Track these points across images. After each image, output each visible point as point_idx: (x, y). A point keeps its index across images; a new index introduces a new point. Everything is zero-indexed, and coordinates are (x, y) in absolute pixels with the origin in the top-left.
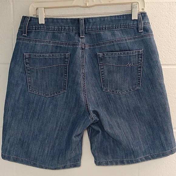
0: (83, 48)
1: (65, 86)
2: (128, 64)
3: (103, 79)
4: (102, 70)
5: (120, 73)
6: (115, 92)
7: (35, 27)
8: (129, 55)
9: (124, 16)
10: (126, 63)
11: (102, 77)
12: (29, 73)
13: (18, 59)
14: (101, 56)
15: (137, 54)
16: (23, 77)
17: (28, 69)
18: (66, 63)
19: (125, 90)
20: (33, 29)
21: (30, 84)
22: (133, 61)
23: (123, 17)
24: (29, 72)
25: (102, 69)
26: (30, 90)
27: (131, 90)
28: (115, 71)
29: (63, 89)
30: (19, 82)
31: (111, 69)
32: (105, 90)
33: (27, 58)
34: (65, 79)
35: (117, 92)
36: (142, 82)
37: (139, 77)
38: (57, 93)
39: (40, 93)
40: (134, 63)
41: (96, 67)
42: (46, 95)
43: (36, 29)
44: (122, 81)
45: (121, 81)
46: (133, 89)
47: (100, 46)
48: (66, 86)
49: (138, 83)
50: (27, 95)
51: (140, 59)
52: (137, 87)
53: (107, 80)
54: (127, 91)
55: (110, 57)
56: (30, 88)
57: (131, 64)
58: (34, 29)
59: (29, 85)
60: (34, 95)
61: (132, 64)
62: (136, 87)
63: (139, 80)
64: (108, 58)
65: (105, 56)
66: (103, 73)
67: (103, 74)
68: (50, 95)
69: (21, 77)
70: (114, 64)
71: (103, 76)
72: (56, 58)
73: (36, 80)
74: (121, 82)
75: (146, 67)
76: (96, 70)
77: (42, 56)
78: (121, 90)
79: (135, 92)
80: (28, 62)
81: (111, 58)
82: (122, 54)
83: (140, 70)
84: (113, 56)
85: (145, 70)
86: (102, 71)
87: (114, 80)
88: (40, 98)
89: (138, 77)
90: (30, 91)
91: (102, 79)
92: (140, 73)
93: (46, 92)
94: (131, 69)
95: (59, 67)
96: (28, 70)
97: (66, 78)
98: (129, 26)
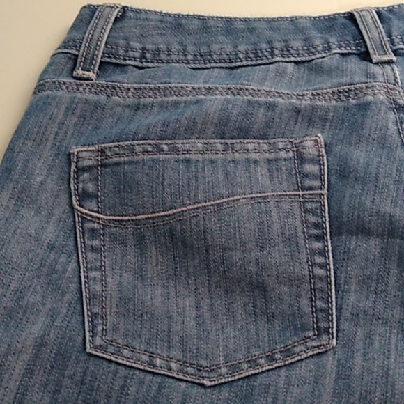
1: (322, 310)
7: (143, 49)
12: (93, 249)
13: (39, 179)
16: (58, 267)
17: (88, 225)
18: (308, 183)
20: (131, 53)
21: (96, 310)
24: (96, 243)
26: (98, 341)
29: (310, 334)
30: (31, 298)
33: (85, 169)
34: (320, 272)
38: (271, 359)
39: (158, 362)
42: (200, 368)
43: (143, 57)
48: (327, 312)
50: (78, 378)
56: (100, 328)
58: (137, 55)
59: (94, 316)
60: (122, 371)
68: (224, 370)
69: (45, 270)
72: (248, 161)
73: (135, 287)
77: (165, 147)
80: (90, 187)
88: (159, 391)
90: (95, 348)
93: (198, 355)
95: (272, 204)
96: (93, 230)
97: (324, 266)
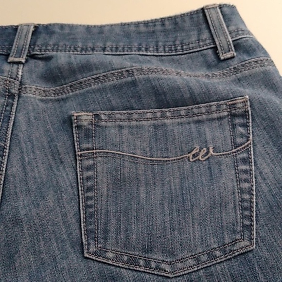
0: (14, 91)
2: (193, 152)
3: (91, 207)
4: (90, 173)
5: (163, 185)
6: (142, 262)
8: (196, 118)
9: (167, 23)
10: (185, 149)
11: (88, 198)
14: (85, 123)
15: (226, 113)
19: (186, 254)
22: (213, 139)
23: (163, 25)
25: (88, 168)
27: (215, 257)
28: (142, 178)
31: (126, 170)
32: (95, 253)
35: (153, 265)
36: (262, 221)
37: (247, 197)
40: (219, 144)
41: (62, 162)
44: (171, 214)
45: (167, 212)
46: (225, 253)
47: (82, 91)
49: (244, 226)
51: (241, 130)
52: (243, 244)
53: (108, 211)
54: (198, 260)
55: (121, 127)
57: (208, 152)
61: (211, 151)
62: (234, 242)
63: (247, 213)
64: (113, 131)
65: (103, 123)
66: (89, 183)
67: (89, 189)
70: (138, 151)
71: (90, 194)
74: (167, 218)
75: (269, 161)
76: (64, 175)
78: (172, 254)
79: (235, 263)
81: (125, 131)
82: (167, 118)
83: (246, 172)
84: (134, 123)
85: (266, 170)
86: (88, 178)
87: (137, 211)
89: (242, 201)
91: (87, 207)
92: (246, 181)
94: (209, 168)
98: (184, 47)
